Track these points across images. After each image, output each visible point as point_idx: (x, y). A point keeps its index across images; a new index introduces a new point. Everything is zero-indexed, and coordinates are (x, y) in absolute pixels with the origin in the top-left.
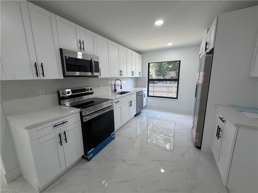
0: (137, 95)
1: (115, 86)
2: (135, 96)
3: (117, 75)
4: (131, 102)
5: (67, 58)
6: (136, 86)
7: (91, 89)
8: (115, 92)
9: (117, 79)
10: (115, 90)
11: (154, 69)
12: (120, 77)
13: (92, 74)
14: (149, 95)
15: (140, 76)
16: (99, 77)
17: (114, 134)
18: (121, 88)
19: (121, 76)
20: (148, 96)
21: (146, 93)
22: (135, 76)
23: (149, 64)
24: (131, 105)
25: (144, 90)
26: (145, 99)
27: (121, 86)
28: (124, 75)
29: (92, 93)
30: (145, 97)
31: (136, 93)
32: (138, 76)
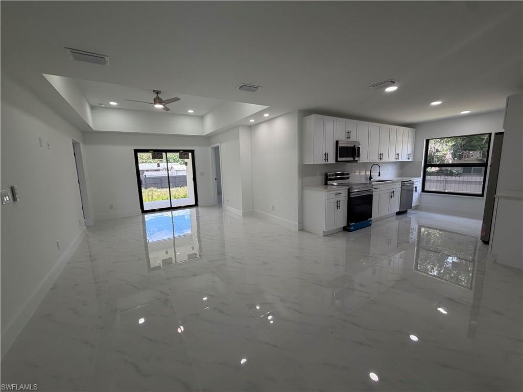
0: (402, 185)
1: (371, 172)
2: (399, 186)
3: (375, 159)
4: (393, 192)
7: (348, 174)
8: (370, 180)
9: (375, 164)
10: (371, 178)
11: (450, 144)
12: (379, 161)
13: (354, 159)
14: (426, 189)
15: (409, 160)
16: (359, 162)
17: (371, 221)
18: (379, 175)
19: (381, 161)
20: (423, 190)
21: (419, 185)
22: (400, 160)
23: (428, 141)
24: (392, 196)
25: (415, 180)
26: (416, 195)
27: (379, 172)
28: (385, 159)
29: (348, 178)
31: (401, 183)
32: (405, 160)
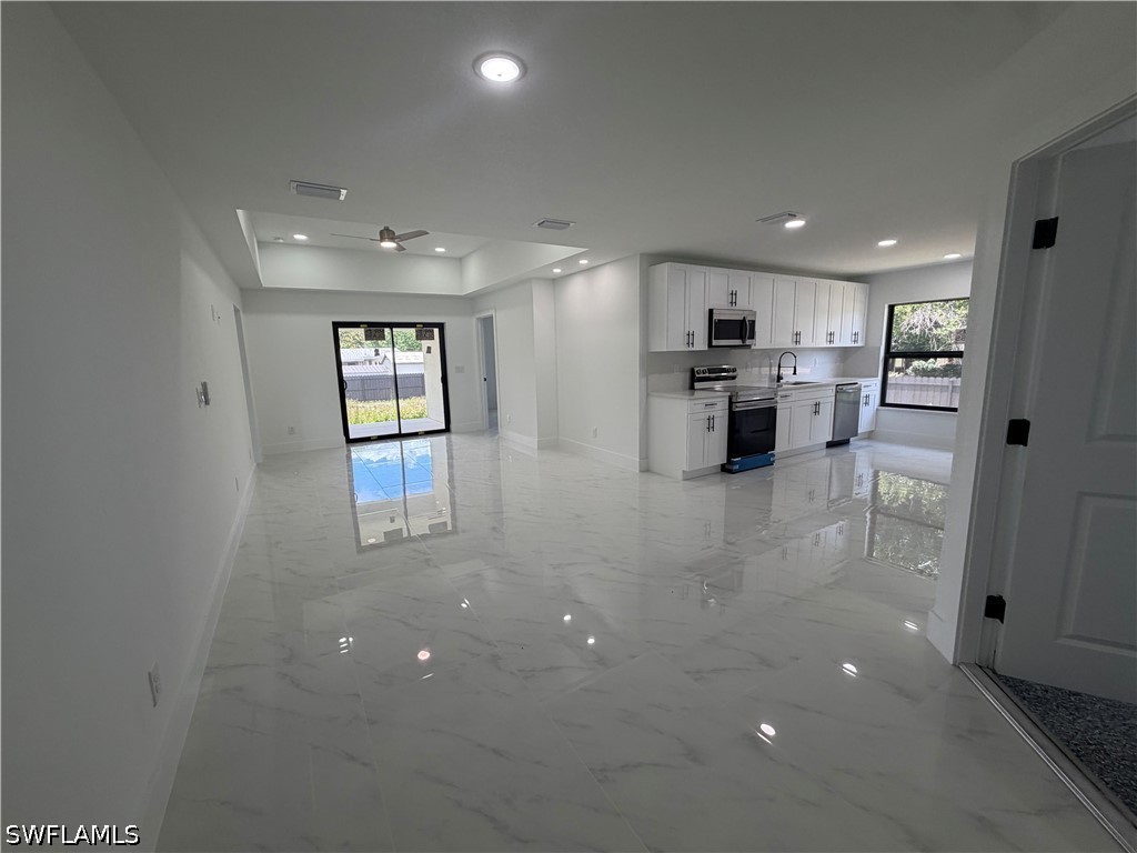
0: (837, 392)
1: (779, 367)
2: (831, 392)
4: (818, 405)
7: (734, 370)
8: (778, 381)
9: (786, 352)
10: (779, 378)
12: (794, 346)
13: (744, 342)
14: (887, 401)
15: (856, 345)
16: (753, 347)
17: (773, 455)
18: (795, 373)
19: (798, 346)
20: (883, 403)
21: (873, 392)
22: (837, 344)
23: (891, 308)
24: (817, 412)
25: (864, 384)
26: (866, 412)
27: (795, 367)
28: (805, 342)
29: (734, 378)
30: (867, 403)
31: (834, 388)
32: (849, 344)
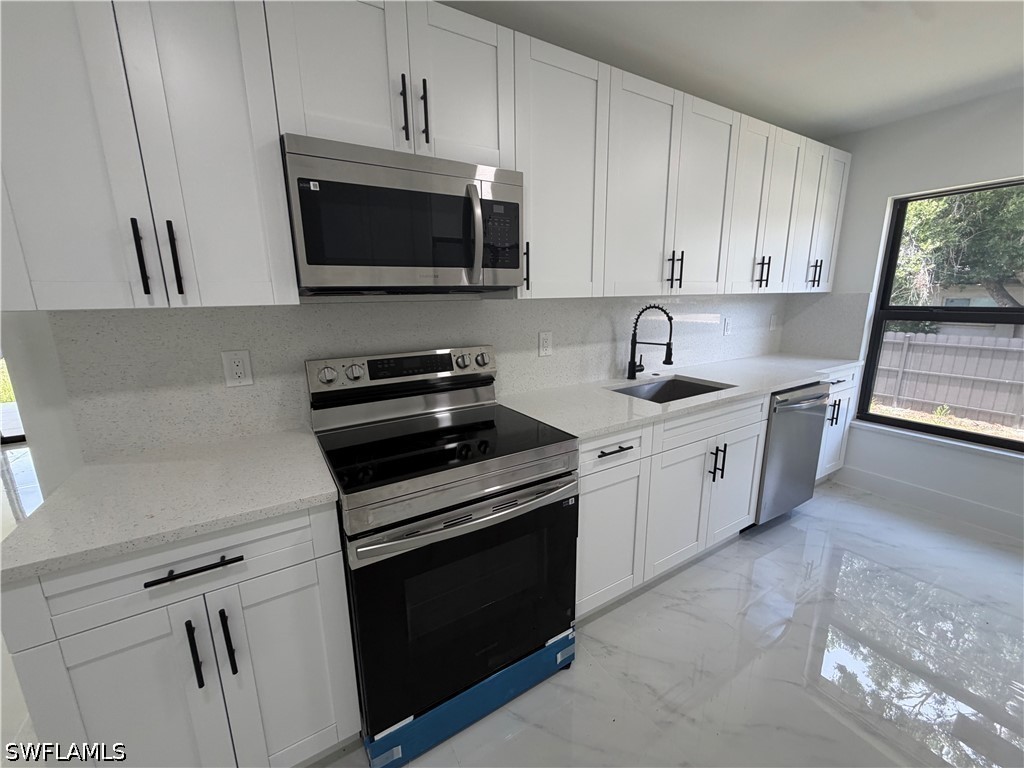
0: (772, 410)
1: (634, 343)
3: (650, 284)
4: (720, 453)
5: (314, 186)
6: (780, 347)
7: (481, 361)
8: (632, 376)
9: (651, 306)
10: (634, 369)
11: (929, 246)
12: (667, 291)
13: (471, 275)
15: (816, 290)
16: (523, 294)
17: (568, 642)
18: (668, 361)
20: (863, 414)
21: (846, 395)
22: (775, 286)
24: (717, 471)
25: (833, 378)
26: (831, 437)
27: (669, 346)
28: (697, 279)
29: (486, 381)
30: (834, 419)
31: (767, 400)
